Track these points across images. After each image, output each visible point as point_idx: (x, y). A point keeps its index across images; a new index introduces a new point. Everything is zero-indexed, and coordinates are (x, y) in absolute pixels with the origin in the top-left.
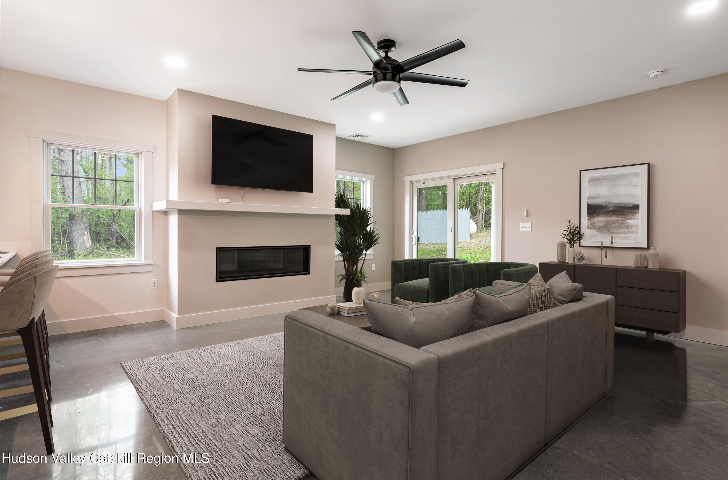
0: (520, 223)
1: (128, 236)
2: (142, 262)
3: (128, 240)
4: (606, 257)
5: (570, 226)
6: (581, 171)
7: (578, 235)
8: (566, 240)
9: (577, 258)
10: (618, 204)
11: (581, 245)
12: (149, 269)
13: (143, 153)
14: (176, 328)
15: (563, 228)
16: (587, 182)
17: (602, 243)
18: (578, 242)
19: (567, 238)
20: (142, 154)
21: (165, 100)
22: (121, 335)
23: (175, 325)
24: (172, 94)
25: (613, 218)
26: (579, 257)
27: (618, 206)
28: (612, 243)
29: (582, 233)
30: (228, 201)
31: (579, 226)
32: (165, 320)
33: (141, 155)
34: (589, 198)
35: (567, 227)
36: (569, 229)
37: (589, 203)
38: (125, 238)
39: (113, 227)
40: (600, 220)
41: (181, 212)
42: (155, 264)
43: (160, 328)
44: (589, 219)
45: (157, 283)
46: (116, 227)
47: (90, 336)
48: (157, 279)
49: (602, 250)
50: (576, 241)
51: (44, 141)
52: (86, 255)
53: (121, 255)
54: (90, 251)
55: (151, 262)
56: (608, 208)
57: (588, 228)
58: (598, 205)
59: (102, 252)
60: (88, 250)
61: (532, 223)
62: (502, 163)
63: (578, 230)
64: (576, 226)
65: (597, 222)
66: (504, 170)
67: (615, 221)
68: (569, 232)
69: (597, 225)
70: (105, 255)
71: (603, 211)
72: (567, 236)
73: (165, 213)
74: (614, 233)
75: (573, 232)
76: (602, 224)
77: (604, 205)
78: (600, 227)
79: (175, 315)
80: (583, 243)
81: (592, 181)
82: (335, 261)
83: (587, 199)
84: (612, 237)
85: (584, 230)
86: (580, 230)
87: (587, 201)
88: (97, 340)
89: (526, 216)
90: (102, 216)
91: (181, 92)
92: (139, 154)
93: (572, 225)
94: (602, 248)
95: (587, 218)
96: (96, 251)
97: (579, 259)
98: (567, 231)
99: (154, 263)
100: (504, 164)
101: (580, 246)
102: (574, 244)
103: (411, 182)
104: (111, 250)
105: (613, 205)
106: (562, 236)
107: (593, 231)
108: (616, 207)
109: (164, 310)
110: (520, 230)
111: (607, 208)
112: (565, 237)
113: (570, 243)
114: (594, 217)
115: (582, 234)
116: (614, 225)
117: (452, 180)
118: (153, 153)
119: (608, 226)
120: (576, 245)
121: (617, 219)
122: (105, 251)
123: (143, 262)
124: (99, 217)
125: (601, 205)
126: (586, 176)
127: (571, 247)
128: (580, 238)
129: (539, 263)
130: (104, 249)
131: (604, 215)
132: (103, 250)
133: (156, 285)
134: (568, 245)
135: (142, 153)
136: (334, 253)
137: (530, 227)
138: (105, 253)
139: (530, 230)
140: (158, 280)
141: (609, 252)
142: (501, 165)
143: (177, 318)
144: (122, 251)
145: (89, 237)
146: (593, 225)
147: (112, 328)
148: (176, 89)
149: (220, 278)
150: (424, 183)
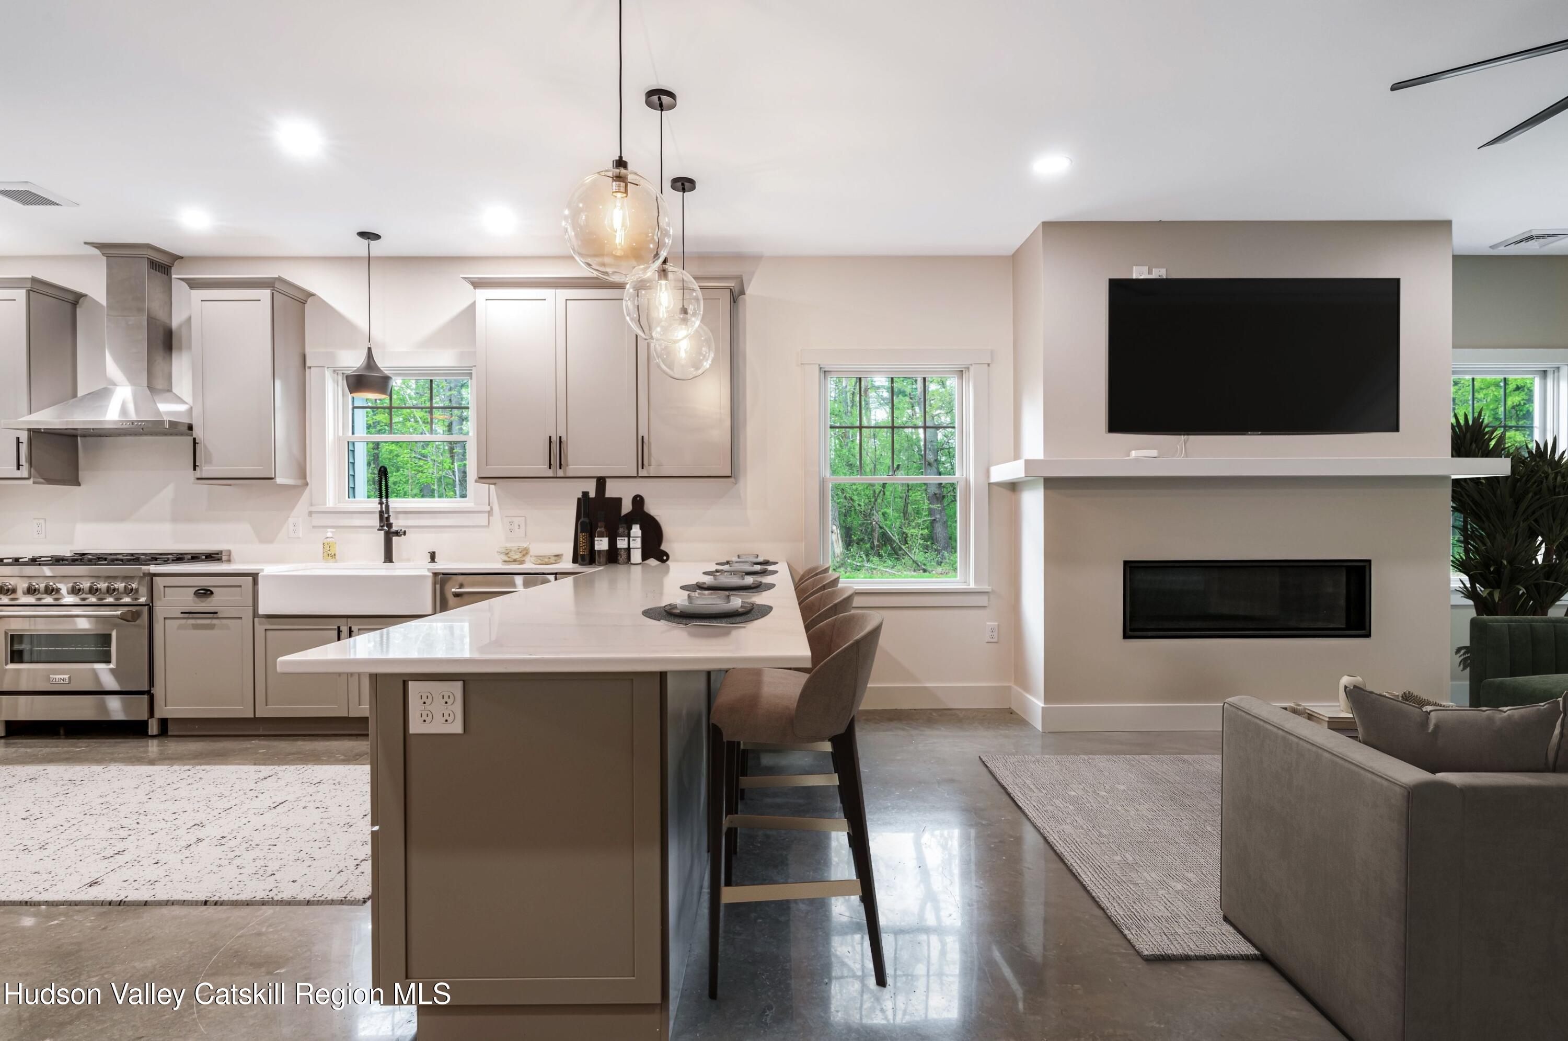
1: (898, 535)
2: (971, 587)
3: (898, 541)
12: (982, 600)
13: (972, 369)
14: (1041, 730)
20: (969, 371)
21: (1011, 253)
22: (942, 728)
23: (1038, 723)
24: (1028, 235)
30: (1154, 453)
32: (1012, 708)
33: (967, 373)
38: (894, 538)
39: (874, 517)
41: (1051, 483)
42: (993, 592)
43: (1009, 724)
45: (997, 630)
46: (877, 517)
47: (891, 720)
48: (997, 623)
51: (821, 368)
52: (835, 568)
53: (887, 570)
54: (842, 562)
55: (987, 587)
59: (859, 564)
60: (838, 560)
70: (864, 569)
73: (1013, 487)
79: (1037, 703)
82: (1452, 605)
88: (903, 729)
90: (856, 498)
91: (1048, 226)
92: (964, 372)
96: (849, 561)
99: (992, 589)
104: (872, 561)
109: (1009, 688)
118: (989, 365)
122: (862, 561)
123: (972, 585)
124: (852, 499)
130: (861, 557)
132: (860, 559)
133: (995, 634)
135: (968, 368)
136: (1450, 583)
138: (864, 566)
140: (998, 625)
143: (1042, 707)
144: (890, 563)
145: (839, 535)
147: (921, 710)
148: (1040, 222)
149: (1132, 630)
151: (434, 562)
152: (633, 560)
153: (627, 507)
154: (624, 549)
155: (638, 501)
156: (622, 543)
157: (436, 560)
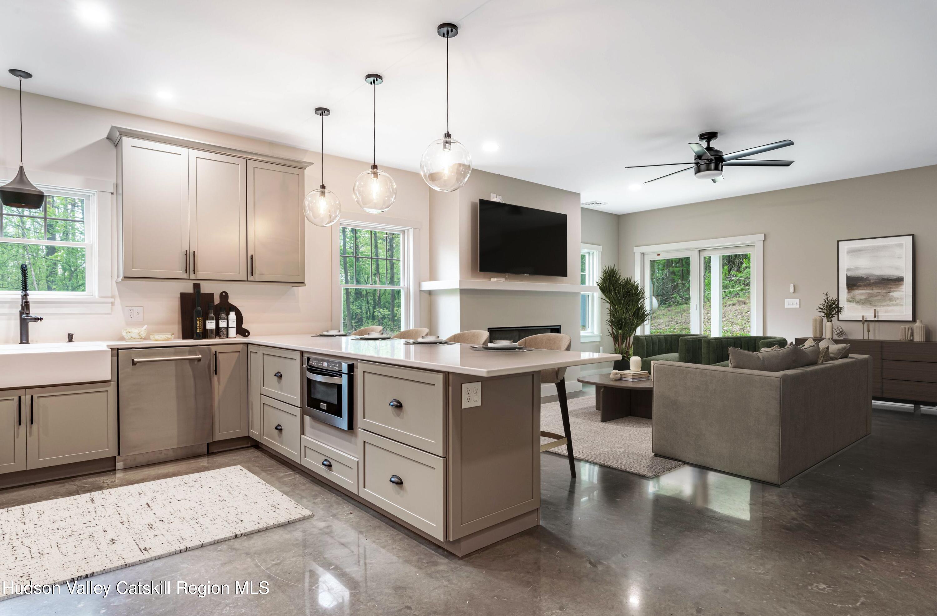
0: (786, 300)
4: (869, 331)
5: (827, 299)
6: (838, 241)
7: (837, 309)
8: (823, 314)
9: (836, 333)
10: (880, 276)
11: (840, 319)
15: (820, 301)
16: (846, 253)
17: (863, 317)
18: (836, 316)
19: (824, 312)
25: (875, 291)
26: (838, 331)
27: (881, 278)
28: (875, 317)
29: (840, 306)
31: (837, 299)
34: (848, 270)
35: (824, 301)
36: (826, 302)
37: (848, 275)
40: (860, 293)
41: (462, 292)
44: (849, 292)
49: (864, 324)
50: (834, 315)
56: (870, 280)
57: (847, 301)
58: (858, 277)
61: (800, 300)
62: (763, 235)
63: (836, 303)
64: (834, 299)
65: (857, 295)
66: (765, 242)
67: (878, 294)
68: (827, 306)
69: (858, 297)
71: (864, 284)
72: (824, 310)
73: (430, 293)
74: (876, 306)
75: (831, 306)
76: (863, 297)
77: (865, 278)
78: (861, 300)
80: (841, 317)
81: (851, 252)
83: (846, 271)
84: (875, 310)
85: (843, 302)
86: (838, 304)
87: (846, 273)
89: (793, 291)
93: (830, 298)
94: (864, 321)
95: (846, 290)
97: (838, 334)
98: (824, 304)
100: (765, 235)
101: (838, 320)
102: (832, 319)
103: (642, 253)
105: (875, 277)
106: (819, 310)
107: (853, 305)
108: (878, 279)
110: (786, 307)
111: (868, 280)
112: (822, 311)
113: (828, 317)
114: (853, 289)
115: (841, 308)
116: (876, 298)
117: (697, 252)
118: (419, 230)
119: (870, 300)
120: (835, 319)
121: (880, 291)
125: (862, 277)
126: (844, 247)
127: (828, 321)
128: (838, 312)
129: (796, 339)
131: (866, 288)
134: (825, 320)
137: (798, 303)
139: (798, 306)
141: (872, 325)
142: (762, 237)
146: (853, 298)
150: (659, 255)
151: (72, 342)
152: (230, 335)
153: (217, 301)
154: (225, 328)
155: (224, 296)
156: (223, 324)
157: (73, 340)
